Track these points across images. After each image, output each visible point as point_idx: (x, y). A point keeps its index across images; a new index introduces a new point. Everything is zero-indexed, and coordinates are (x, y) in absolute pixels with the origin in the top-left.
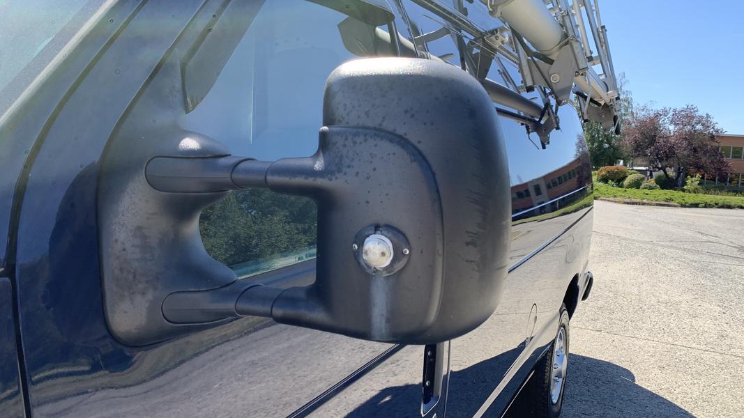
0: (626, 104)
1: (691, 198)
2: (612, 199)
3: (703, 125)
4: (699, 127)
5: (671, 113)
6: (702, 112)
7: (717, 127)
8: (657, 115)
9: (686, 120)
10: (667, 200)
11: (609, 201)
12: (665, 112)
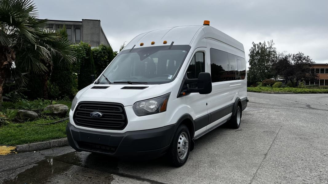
0: (274, 53)
1: (299, 90)
2: (266, 92)
3: (306, 60)
4: (304, 61)
5: (292, 56)
6: (306, 55)
7: (312, 61)
8: (286, 58)
9: (298, 59)
10: (289, 91)
11: (265, 93)
12: (290, 56)
